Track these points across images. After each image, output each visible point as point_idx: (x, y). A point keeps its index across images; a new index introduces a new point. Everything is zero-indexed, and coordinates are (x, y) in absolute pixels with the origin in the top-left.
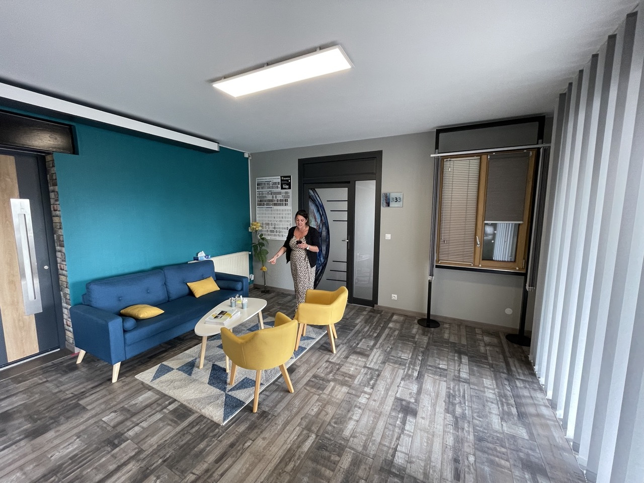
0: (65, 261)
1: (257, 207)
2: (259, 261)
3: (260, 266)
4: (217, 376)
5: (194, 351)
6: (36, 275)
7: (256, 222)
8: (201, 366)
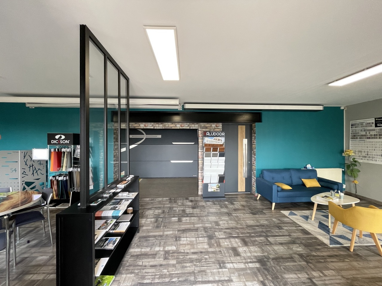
0: (255, 161)
1: (350, 140)
2: (351, 176)
3: (352, 179)
4: (323, 227)
5: (307, 212)
6: (247, 164)
7: (349, 149)
8: (313, 219)
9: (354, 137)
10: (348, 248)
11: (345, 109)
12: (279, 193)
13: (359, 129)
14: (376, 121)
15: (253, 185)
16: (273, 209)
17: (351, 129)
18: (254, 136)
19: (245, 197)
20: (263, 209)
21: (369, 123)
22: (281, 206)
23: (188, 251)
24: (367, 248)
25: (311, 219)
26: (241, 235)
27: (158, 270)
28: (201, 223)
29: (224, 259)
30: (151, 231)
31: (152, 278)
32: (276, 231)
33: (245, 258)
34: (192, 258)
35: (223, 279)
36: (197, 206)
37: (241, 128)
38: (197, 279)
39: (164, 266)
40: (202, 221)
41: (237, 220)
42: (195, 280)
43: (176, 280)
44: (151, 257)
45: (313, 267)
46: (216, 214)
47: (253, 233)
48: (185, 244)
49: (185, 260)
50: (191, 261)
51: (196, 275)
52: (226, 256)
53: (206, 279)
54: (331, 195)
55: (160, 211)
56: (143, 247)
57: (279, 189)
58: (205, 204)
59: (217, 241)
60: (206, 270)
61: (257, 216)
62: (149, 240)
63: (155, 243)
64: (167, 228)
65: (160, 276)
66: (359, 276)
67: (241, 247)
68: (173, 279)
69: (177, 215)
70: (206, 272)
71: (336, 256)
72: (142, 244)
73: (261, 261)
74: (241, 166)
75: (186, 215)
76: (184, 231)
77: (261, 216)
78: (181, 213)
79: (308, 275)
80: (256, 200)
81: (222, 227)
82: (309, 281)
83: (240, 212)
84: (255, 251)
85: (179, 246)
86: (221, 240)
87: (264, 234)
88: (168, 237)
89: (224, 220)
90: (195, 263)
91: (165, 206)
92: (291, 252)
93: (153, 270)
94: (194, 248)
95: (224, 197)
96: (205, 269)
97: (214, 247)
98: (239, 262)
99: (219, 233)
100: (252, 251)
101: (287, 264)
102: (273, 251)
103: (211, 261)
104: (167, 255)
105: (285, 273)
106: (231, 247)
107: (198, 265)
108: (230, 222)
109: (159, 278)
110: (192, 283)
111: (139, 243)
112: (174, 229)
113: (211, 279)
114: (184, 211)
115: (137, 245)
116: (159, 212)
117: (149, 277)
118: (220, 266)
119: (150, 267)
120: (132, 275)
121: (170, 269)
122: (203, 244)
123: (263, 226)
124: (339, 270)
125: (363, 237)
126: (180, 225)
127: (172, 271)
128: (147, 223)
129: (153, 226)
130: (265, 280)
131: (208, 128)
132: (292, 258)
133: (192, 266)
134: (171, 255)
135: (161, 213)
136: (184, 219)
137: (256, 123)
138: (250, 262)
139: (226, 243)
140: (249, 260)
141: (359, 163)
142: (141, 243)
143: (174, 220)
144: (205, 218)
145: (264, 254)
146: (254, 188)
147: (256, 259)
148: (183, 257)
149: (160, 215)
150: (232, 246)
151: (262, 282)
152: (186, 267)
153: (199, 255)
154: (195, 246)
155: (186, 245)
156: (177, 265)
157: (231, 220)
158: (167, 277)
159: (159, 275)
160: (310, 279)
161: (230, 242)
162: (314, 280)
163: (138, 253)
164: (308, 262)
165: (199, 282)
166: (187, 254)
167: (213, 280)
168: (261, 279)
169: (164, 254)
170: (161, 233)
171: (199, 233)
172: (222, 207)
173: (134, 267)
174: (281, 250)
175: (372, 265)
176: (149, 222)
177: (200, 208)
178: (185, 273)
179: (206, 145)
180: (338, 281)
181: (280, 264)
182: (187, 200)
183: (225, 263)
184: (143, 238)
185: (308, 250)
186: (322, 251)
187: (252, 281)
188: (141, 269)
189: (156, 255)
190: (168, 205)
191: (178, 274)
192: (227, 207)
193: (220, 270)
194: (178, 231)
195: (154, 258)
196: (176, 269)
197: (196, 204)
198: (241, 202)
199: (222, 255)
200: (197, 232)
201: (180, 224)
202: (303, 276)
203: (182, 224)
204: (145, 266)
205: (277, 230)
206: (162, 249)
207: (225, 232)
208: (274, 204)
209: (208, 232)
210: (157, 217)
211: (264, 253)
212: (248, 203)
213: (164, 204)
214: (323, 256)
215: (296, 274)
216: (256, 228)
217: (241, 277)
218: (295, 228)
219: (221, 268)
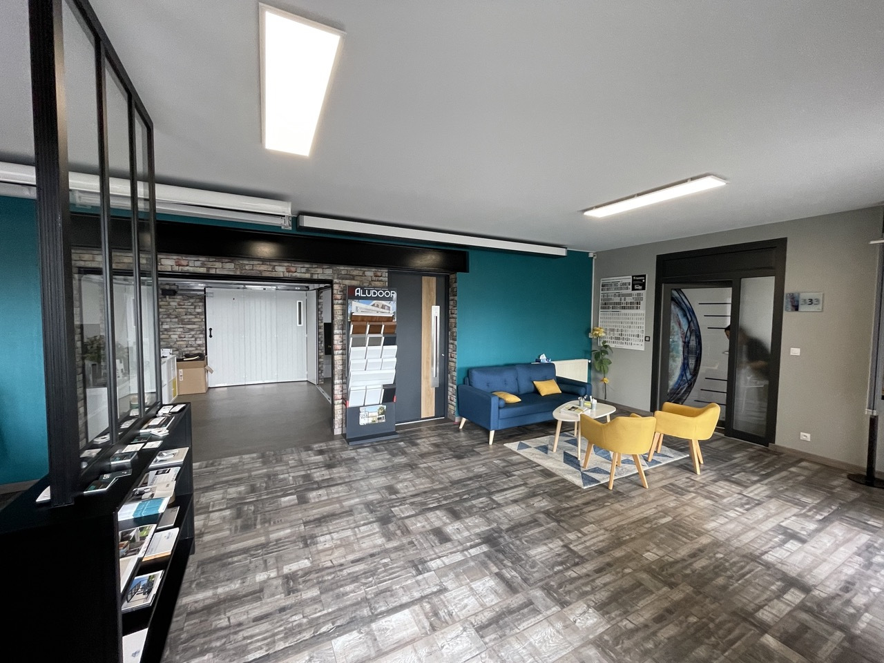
0: (455, 351)
1: (600, 310)
2: (600, 372)
3: (600, 376)
4: (570, 460)
5: (544, 440)
6: (438, 359)
7: (598, 327)
8: (555, 451)
9: (606, 306)
10: (606, 486)
11: (595, 258)
12: (501, 411)
13: (612, 292)
14: (633, 280)
15: (450, 402)
16: (491, 442)
17: (601, 292)
18: (453, 300)
19: (436, 427)
20: (474, 446)
21: (625, 284)
22: (503, 436)
23: (342, 561)
24: (627, 481)
25: (552, 451)
26: (445, 502)
27: (277, 622)
28: (355, 495)
29: (422, 554)
30: (231, 539)
31: (267, 645)
32: (503, 482)
33: (460, 541)
34: (354, 573)
35: (428, 591)
36: (338, 461)
37: (428, 283)
38: (376, 609)
39: (291, 608)
40: (358, 490)
41: (431, 474)
42: (372, 613)
43: (330, 628)
44: (248, 601)
45: (566, 526)
46: (384, 471)
47: (464, 493)
48: (331, 549)
49: (340, 581)
50: (355, 578)
51: (372, 602)
52: (425, 549)
53: (394, 605)
54: (580, 405)
55: (242, 488)
56: (219, 584)
57: (502, 403)
58: (355, 454)
59: (401, 524)
60: (391, 587)
61: (466, 460)
62: (233, 563)
63: (252, 566)
64: (274, 523)
65: (285, 634)
66: (623, 523)
67: (450, 524)
68: (320, 628)
69: (291, 489)
70: (393, 590)
71: (594, 500)
72: (212, 578)
73: (489, 539)
74: (428, 362)
75: (315, 486)
76: (320, 521)
77: (473, 459)
78: (301, 483)
79: (562, 541)
80: (458, 431)
81: (404, 495)
82: (565, 549)
83: (432, 458)
84: (476, 525)
85: (316, 556)
86: (407, 522)
87: (485, 491)
88: (282, 543)
89: (405, 480)
90: (363, 581)
91: (253, 473)
92: (532, 511)
93: (264, 626)
94: (353, 551)
95: (394, 433)
96: (389, 585)
97: (397, 537)
98: (451, 553)
99: (401, 507)
100: (470, 526)
101: (530, 533)
102: (504, 516)
103: (397, 567)
104: (291, 583)
105: (530, 549)
106: (430, 528)
107: (372, 581)
108: (417, 481)
109: (286, 638)
110: (368, 620)
111: (203, 578)
112: (295, 523)
113: (405, 599)
114: (307, 477)
115: (197, 584)
116: (240, 493)
117: (259, 644)
118: (417, 570)
119: (254, 621)
120: (206, 657)
121: (307, 610)
122: (371, 538)
123: (480, 476)
124: (598, 522)
125: (621, 465)
126: (305, 510)
127: (315, 613)
128: (211, 523)
129: (233, 529)
130: (502, 569)
131: (356, 278)
132: (535, 520)
133: (358, 588)
134: (300, 580)
135: (248, 493)
136: (312, 495)
137: (458, 274)
138: (472, 547)
139: (419, 525)
140: (468, 544)
141: (610, 348)
142: (209, 576)
143: (289, 501)
144: (362, 483)
145: (492, 526)
146: (452, 408)
147: (480, 538)
148: (333, 575)
149: (245, 498)
150: (431, 526)
151: (497, 574)
152: (346, 594)
153: (369, 562)
154: (356, 547)
155: (333, 549)
156: (323, 597)
157: (418, 476)
158: (305, 630)
159: (282, 631)
160: (565, 546)
161: (426, 521)
162: (571, 546)
163: (208, 602)
164: (558, 521)
165: (381, 613)
166: (342, 568)
167: (409, 600)
168: (495, 570)
169: (283, 584)
170: (262, 539)
171: (358, 517)
172: (394, 455)
173: (205, 637)
174: (516, 512)
175: (636, 501)
176: (218, 522)
177: (346, 464)
178: (346, 607)
179: (355, 319)
180: (601, 538)
181: (520, 535)
182: (310, 452)
183: (426, 562)
184: (210, 563)
185: (556, 502)
186: (576, 499)
187: (480, 579)
188: (230, 634)
189: (261, 590)
190: (260, 472)
191: (329, 614)
192: (404, 453)
193: (420, 577)
194: (306, 523)
195: (260, 599)
196: (323, 605)
197: (334, 457)
198: (431, 439)
199: (417, 549)
200: (353, 515)
201: (305, 508)
202: (556, 545)
203: (311, 506)
204: (240, 624)
205: (504, 480)
206: (273, 574)
207: (412, 504)
208: (492, 433)
209: (378, 511)
210: (237, 506)
211: (492, 524)
212: (443, 439)
213: (249, 471)
214: (578, 506)
215: (546, 544)
216: (469, 482)
217: (461, 577)
218: (531, 470)
219: (420, 573)
